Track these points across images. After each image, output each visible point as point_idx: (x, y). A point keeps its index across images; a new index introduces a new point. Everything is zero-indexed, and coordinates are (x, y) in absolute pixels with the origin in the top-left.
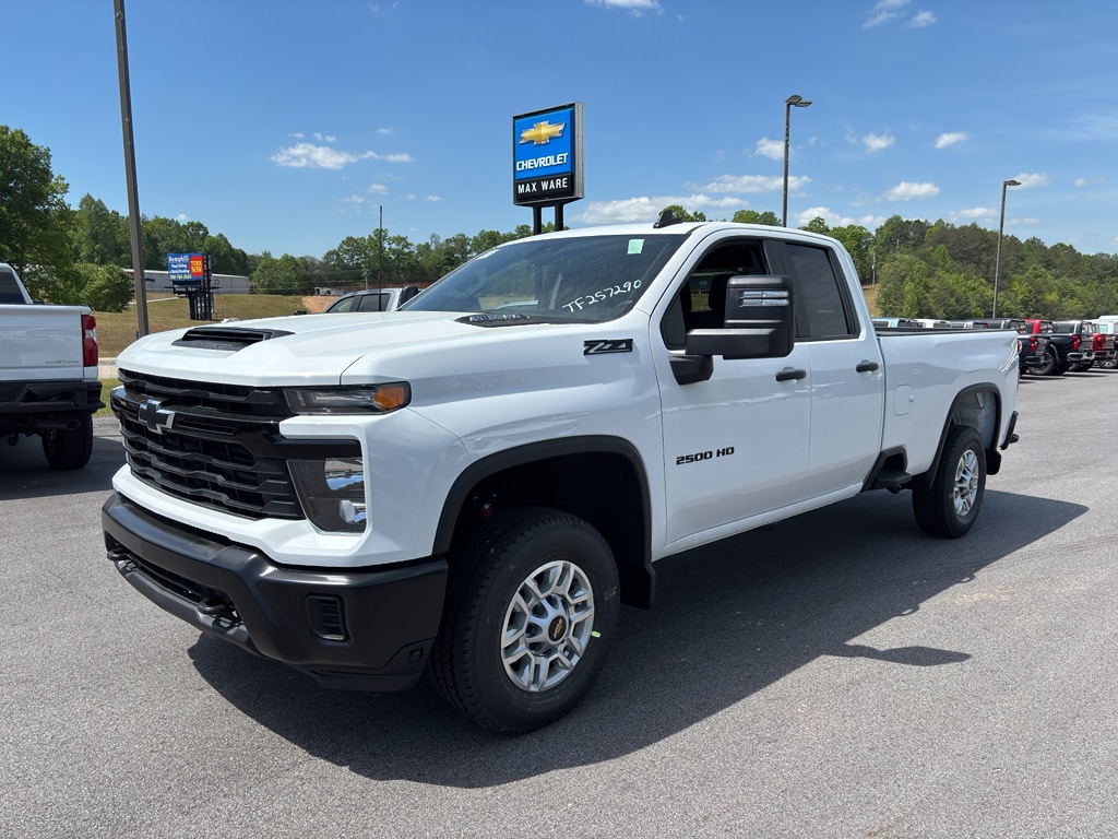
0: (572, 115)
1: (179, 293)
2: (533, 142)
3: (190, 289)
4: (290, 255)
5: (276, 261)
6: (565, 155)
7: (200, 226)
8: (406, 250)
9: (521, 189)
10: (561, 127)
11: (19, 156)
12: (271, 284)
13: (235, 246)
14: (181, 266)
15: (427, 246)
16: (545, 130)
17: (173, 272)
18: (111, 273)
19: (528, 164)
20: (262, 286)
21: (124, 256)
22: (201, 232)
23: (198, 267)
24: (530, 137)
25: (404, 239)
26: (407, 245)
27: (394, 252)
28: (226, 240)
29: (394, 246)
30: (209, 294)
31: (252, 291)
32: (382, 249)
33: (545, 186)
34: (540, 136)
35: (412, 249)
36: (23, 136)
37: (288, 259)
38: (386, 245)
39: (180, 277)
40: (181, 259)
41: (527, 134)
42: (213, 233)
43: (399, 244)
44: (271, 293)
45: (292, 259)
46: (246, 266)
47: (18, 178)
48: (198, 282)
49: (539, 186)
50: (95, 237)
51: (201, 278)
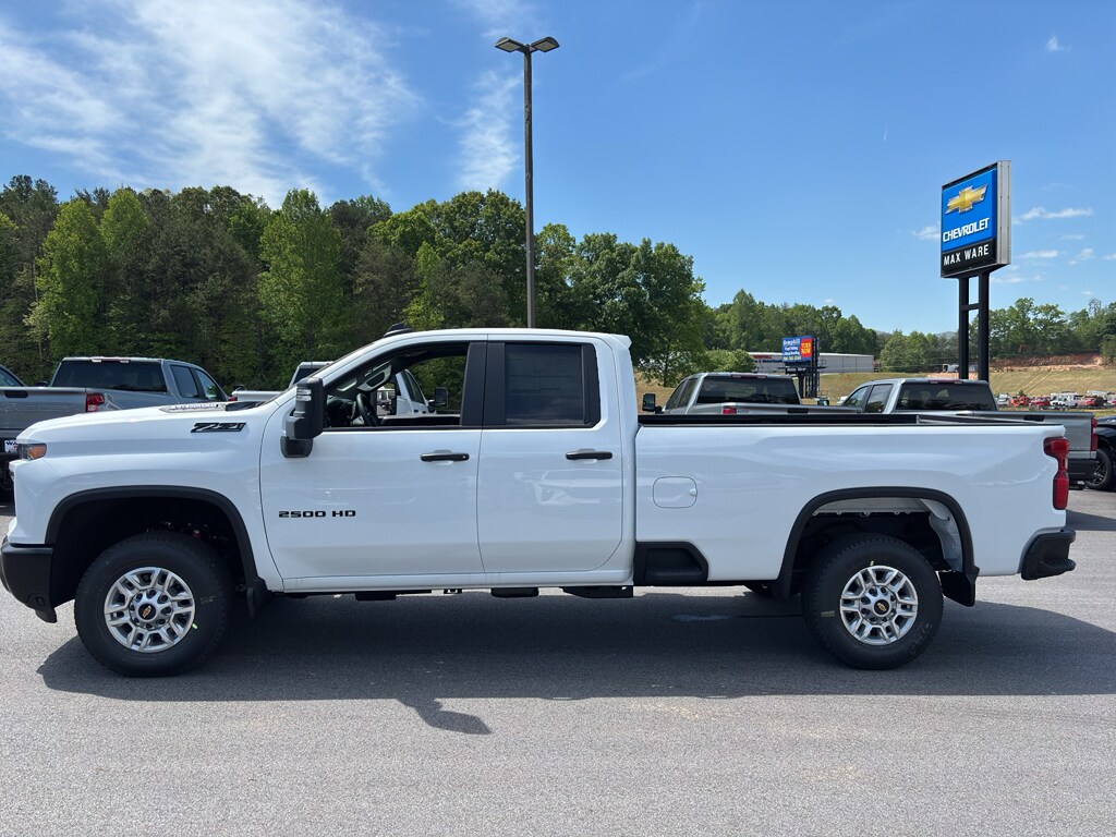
0: (995, 175)
1: (791, 373)
2: (957, 210)
3: (800, 369)
4: (919, 332)
5: (906, 338)
6: (986, 220)
7: (835, 309)
8: (1056, 320)
9: (946, 262)
10: (983, 191)
11: (671, 265)
12: (897, 362)
13: (866, 326)
14: (793, 348)
15: (1084, 313)
16: (970, 195)
17: (786, 354)
18: (739, 358)
19: (953, 234)
20: (889, 364)
21: (765, 341)
22: (835, 315)
23: (807, 349)
24: (955, 205)
25: (1053, 308)
26: (1057, 314)
27: (1040, 322)
28: (857, 322)
29: (1040, 316)
30: (817, 373)
31: (877, 369)
32: (1025, 321)
33: (967, 255)
34: (964, 202)
35: (1063, 317)
36: (674, 249)
37: (915, 336)
38: (1031, 315)
39: (791, 359)
40: (794, 342)
41: (952, 203)
42: (846, 316)
43: (1047, 314)
44: (897, 371)
45: (922, 335)
46: (875, 345)
47: (667, 283)
48: (809, 362)
49: (962, 256)
50: (743, 326)
51: (810, 359)
